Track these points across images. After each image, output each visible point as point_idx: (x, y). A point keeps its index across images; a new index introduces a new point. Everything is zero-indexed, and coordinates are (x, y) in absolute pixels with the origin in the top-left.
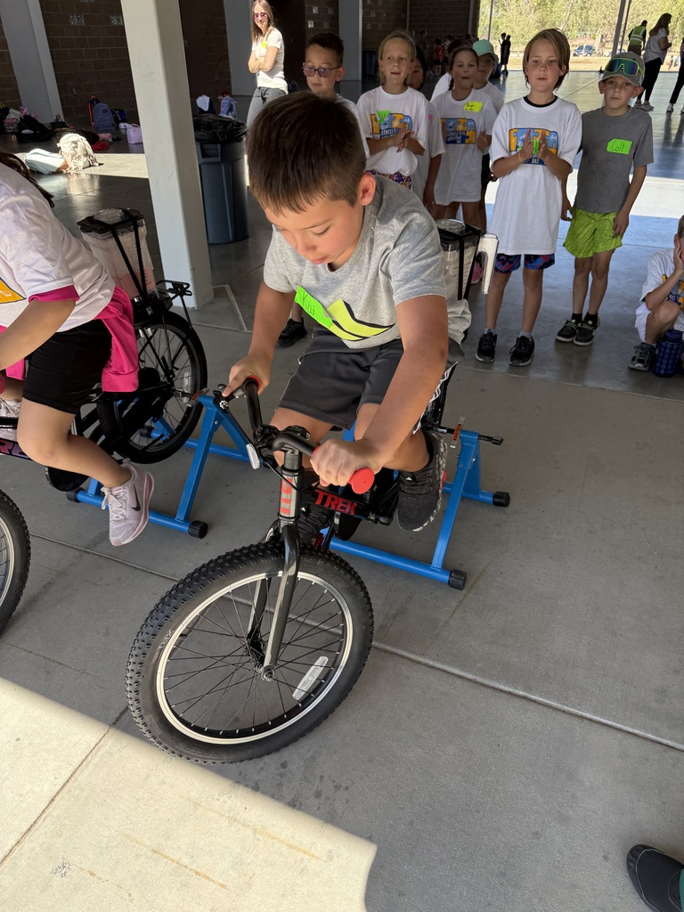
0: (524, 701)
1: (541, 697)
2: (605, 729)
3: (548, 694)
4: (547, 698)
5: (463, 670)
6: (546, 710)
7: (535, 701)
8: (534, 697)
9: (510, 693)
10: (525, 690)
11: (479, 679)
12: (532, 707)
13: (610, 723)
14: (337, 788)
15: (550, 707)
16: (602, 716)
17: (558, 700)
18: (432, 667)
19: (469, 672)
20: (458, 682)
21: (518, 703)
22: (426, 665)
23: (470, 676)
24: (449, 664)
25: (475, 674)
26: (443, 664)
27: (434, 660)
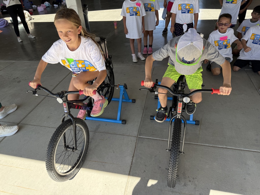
2: (248, 152)
8: (228, 147)
10: (225, 146)
13: (248, 150)
14: (194, 178)
16: (246, 149)
26: (204, 144)
27: (201, 143)
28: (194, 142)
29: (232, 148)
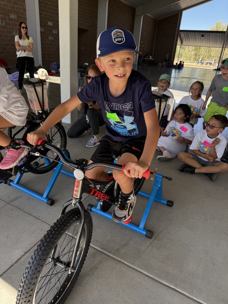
0: (174, 291)
1: (181, 290)
3: (184, 289)
4: (183, 291)
5: (149, 273)
6: (183, 296)
7: (178, 292)
8: (178, 290)
9: (168, 286)
10: (174, 286)
11: (155, 278)
12: (177, 294)
15: (185, 295)
17: (189, 293)
18: (136, 270)
19: (151, 274)
20: (146, 278)
21: (171, 291)
22: (133, 269)
23: (152, 276)
24: (143, 270)
25: (154, 276)
26: (141, 269)
27: (137, 267)
28: (128, 262)
29: (184, 293)
